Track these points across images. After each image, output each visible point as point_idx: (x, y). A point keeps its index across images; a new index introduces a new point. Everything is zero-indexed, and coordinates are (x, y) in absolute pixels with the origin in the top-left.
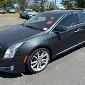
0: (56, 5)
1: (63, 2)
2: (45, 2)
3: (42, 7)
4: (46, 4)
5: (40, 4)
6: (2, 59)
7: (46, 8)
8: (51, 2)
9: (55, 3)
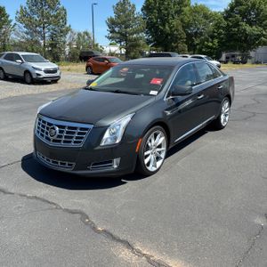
0: (96, 43)
1: (114, 35)
2: (64, 33)
3: (53, 45)
4: (68, 39)
5: (47, 38)
6: (98, 148)
7: (67, 49)
8: (79, 34)
9: (91, 36)
